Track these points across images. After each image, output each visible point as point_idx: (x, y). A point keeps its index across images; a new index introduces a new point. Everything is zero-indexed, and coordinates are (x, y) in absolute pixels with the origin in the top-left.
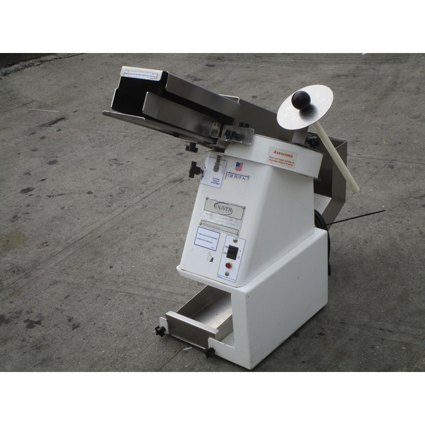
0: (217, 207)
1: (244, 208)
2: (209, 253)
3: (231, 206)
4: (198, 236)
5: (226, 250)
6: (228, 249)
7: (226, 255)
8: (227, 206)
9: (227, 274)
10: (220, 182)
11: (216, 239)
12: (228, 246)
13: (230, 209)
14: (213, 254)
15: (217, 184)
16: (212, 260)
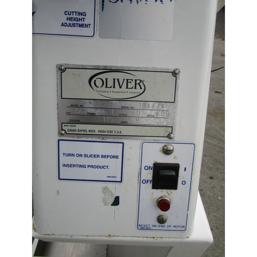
0: (99, 83)
1: (175, 74)
2: (105, 189)
3: (139, 76)
4: (64, 160)
5: (148, 175)
6: (151, 171)
7: (150, 185)
8: (127, 76)
9: (161, 220)
10: (89, 20)
11: (117, 157)
12: (151, 165)
13: (139, 83)
14: (116, 190)
15: (81, 26)
16: (116, 202)
